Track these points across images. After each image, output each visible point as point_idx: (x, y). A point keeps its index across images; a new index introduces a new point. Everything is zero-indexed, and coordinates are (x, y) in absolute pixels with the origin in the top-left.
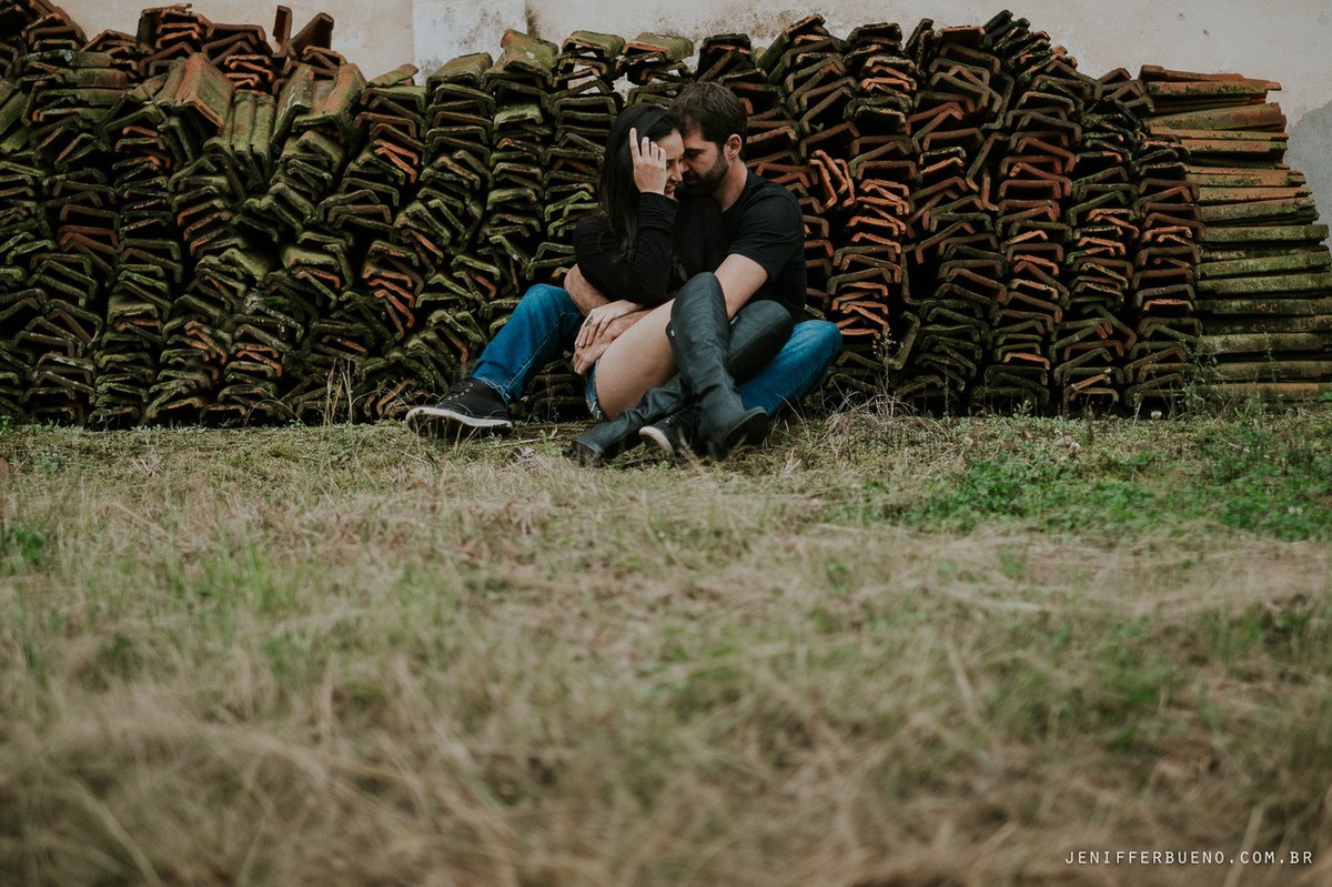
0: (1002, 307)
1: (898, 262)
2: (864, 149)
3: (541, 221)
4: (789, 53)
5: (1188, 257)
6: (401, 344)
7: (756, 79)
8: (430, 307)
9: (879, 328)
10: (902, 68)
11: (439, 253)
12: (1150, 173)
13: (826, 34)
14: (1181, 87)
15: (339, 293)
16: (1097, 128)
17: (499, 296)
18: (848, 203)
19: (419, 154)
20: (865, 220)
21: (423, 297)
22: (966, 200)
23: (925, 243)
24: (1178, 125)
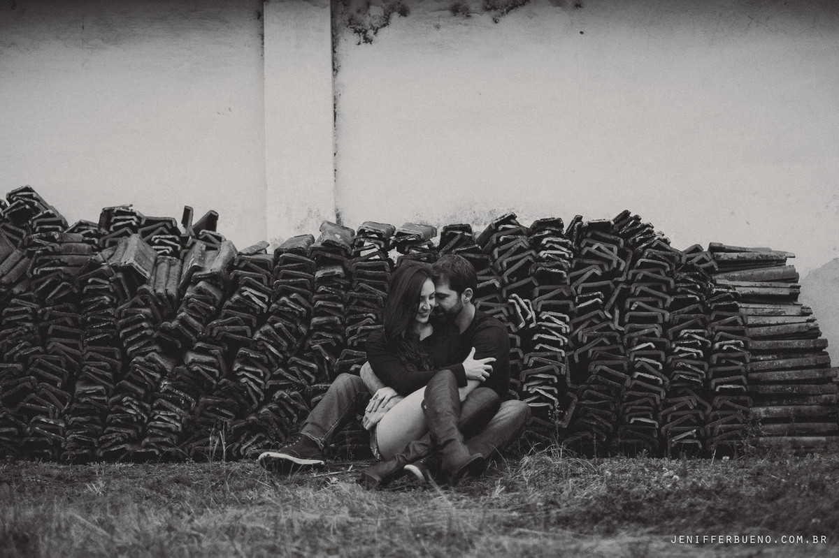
0: (628, 389)
1: (563, 362)
2: (542, 293)
3: (343, 336)
4: (495, 236)
5: (742, 359)
6: (256, 412)
7: (475, 251)
8: (274, 389)
9: (552, 402)
10: (564, 245)
11: (280, 356)
12: (717, 308)
13: (518, 224)
14: (734, 256)
15: (218, 379)
16: (684, 281)
17: (317, 382)
18: (532, 326)
19: (269, 296)
20: (543, 336)
21: (270, 383)
22: (604, 325)
23: (580, 350)
24: (732, 279)
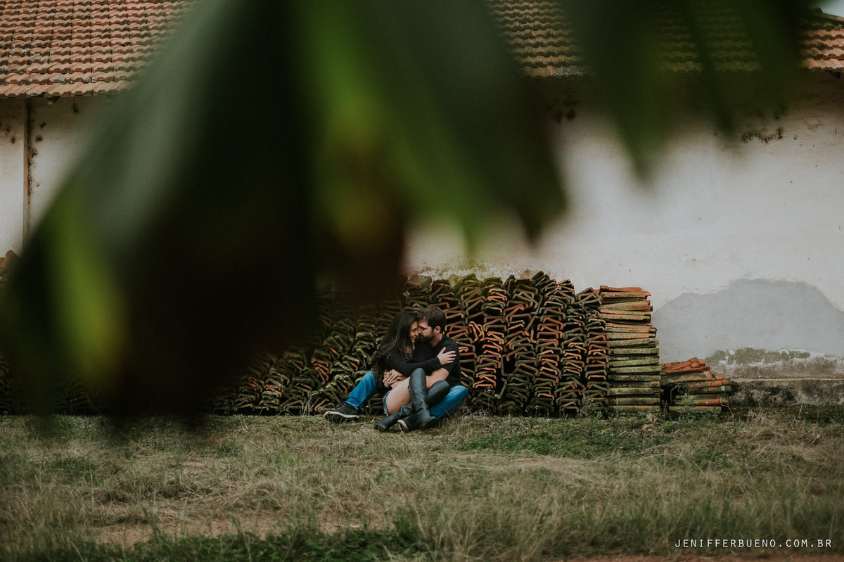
0: (536, 377)
1: (500, 361)
2: (488, 321)
3: (375, 343)
4: (462, 287)
5: (604, 360)
6: (324, 386)
7: (451, 296)
8: (335, 373)
9: (493, 384)
10: (502, 293)
11: (338, 355)
12: (590, 330)
13: (477, 280)
14: (613, 295)
15: (303, 368)
16: (572, 314)
17: (359, 370)
18: (482, 340)
19: (332, 319)
20: (488, 346)
21: (332, 370)
22: (525, 339)
23: (510, 354)
24: (611, 309)
